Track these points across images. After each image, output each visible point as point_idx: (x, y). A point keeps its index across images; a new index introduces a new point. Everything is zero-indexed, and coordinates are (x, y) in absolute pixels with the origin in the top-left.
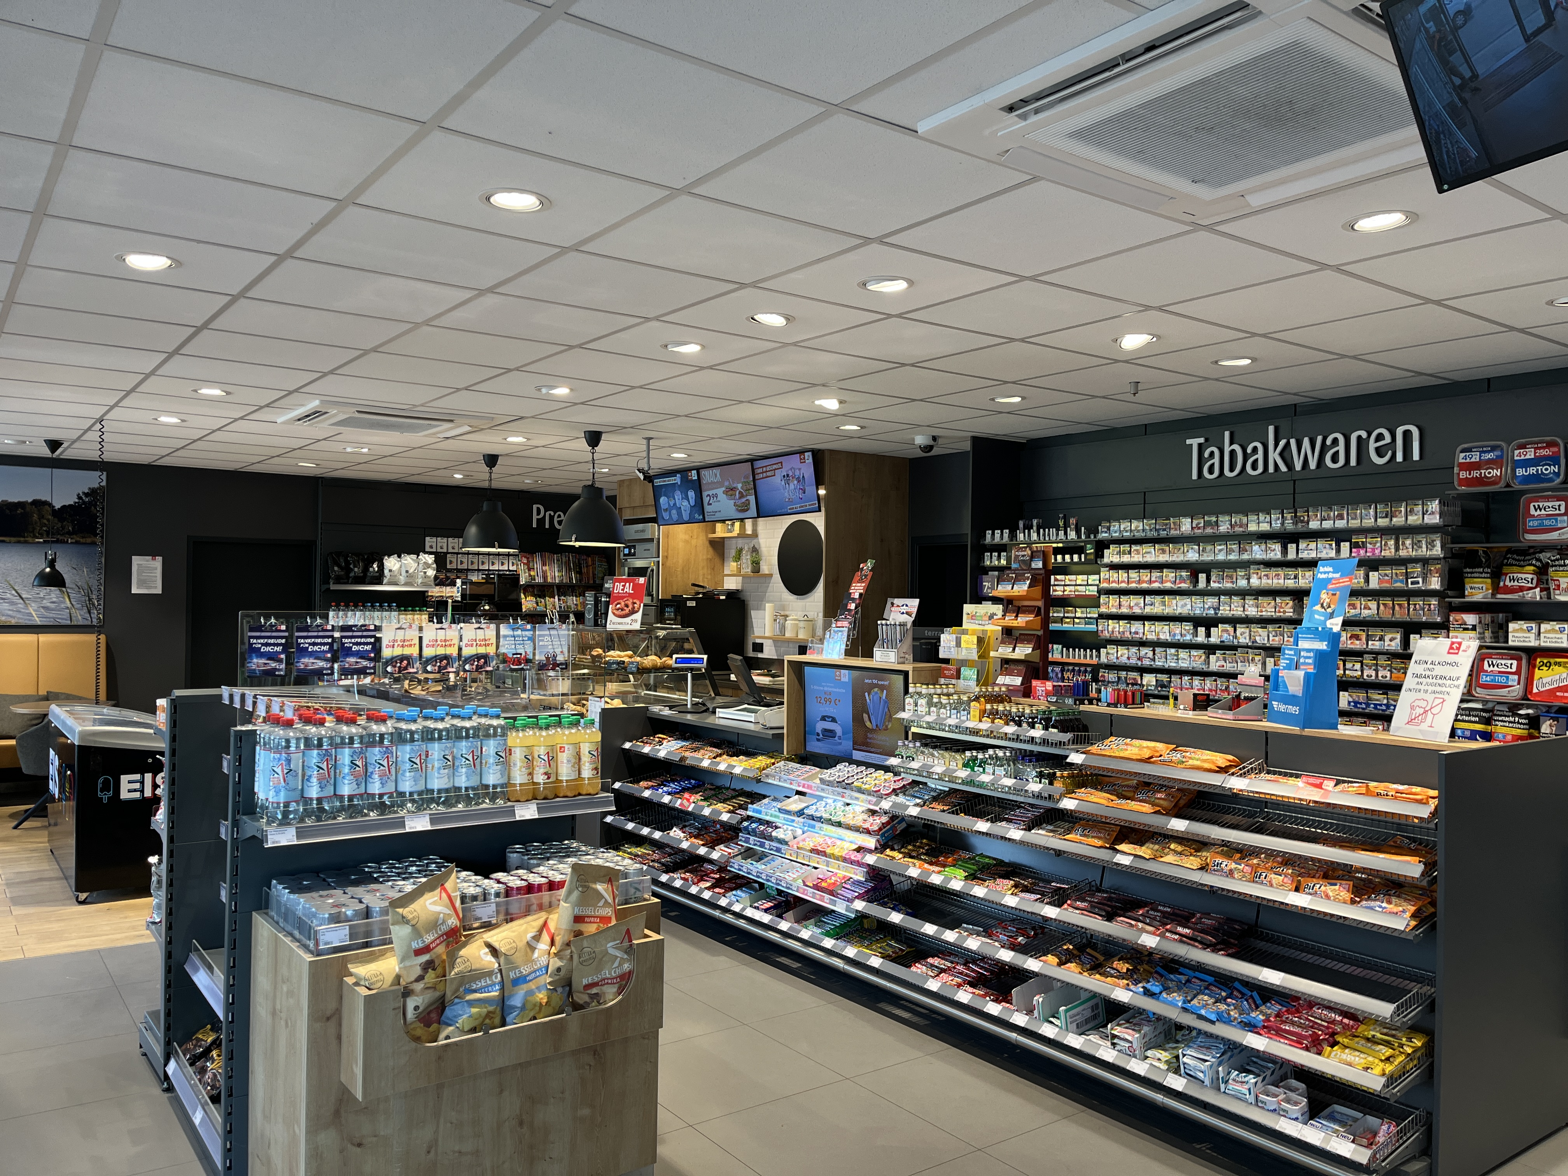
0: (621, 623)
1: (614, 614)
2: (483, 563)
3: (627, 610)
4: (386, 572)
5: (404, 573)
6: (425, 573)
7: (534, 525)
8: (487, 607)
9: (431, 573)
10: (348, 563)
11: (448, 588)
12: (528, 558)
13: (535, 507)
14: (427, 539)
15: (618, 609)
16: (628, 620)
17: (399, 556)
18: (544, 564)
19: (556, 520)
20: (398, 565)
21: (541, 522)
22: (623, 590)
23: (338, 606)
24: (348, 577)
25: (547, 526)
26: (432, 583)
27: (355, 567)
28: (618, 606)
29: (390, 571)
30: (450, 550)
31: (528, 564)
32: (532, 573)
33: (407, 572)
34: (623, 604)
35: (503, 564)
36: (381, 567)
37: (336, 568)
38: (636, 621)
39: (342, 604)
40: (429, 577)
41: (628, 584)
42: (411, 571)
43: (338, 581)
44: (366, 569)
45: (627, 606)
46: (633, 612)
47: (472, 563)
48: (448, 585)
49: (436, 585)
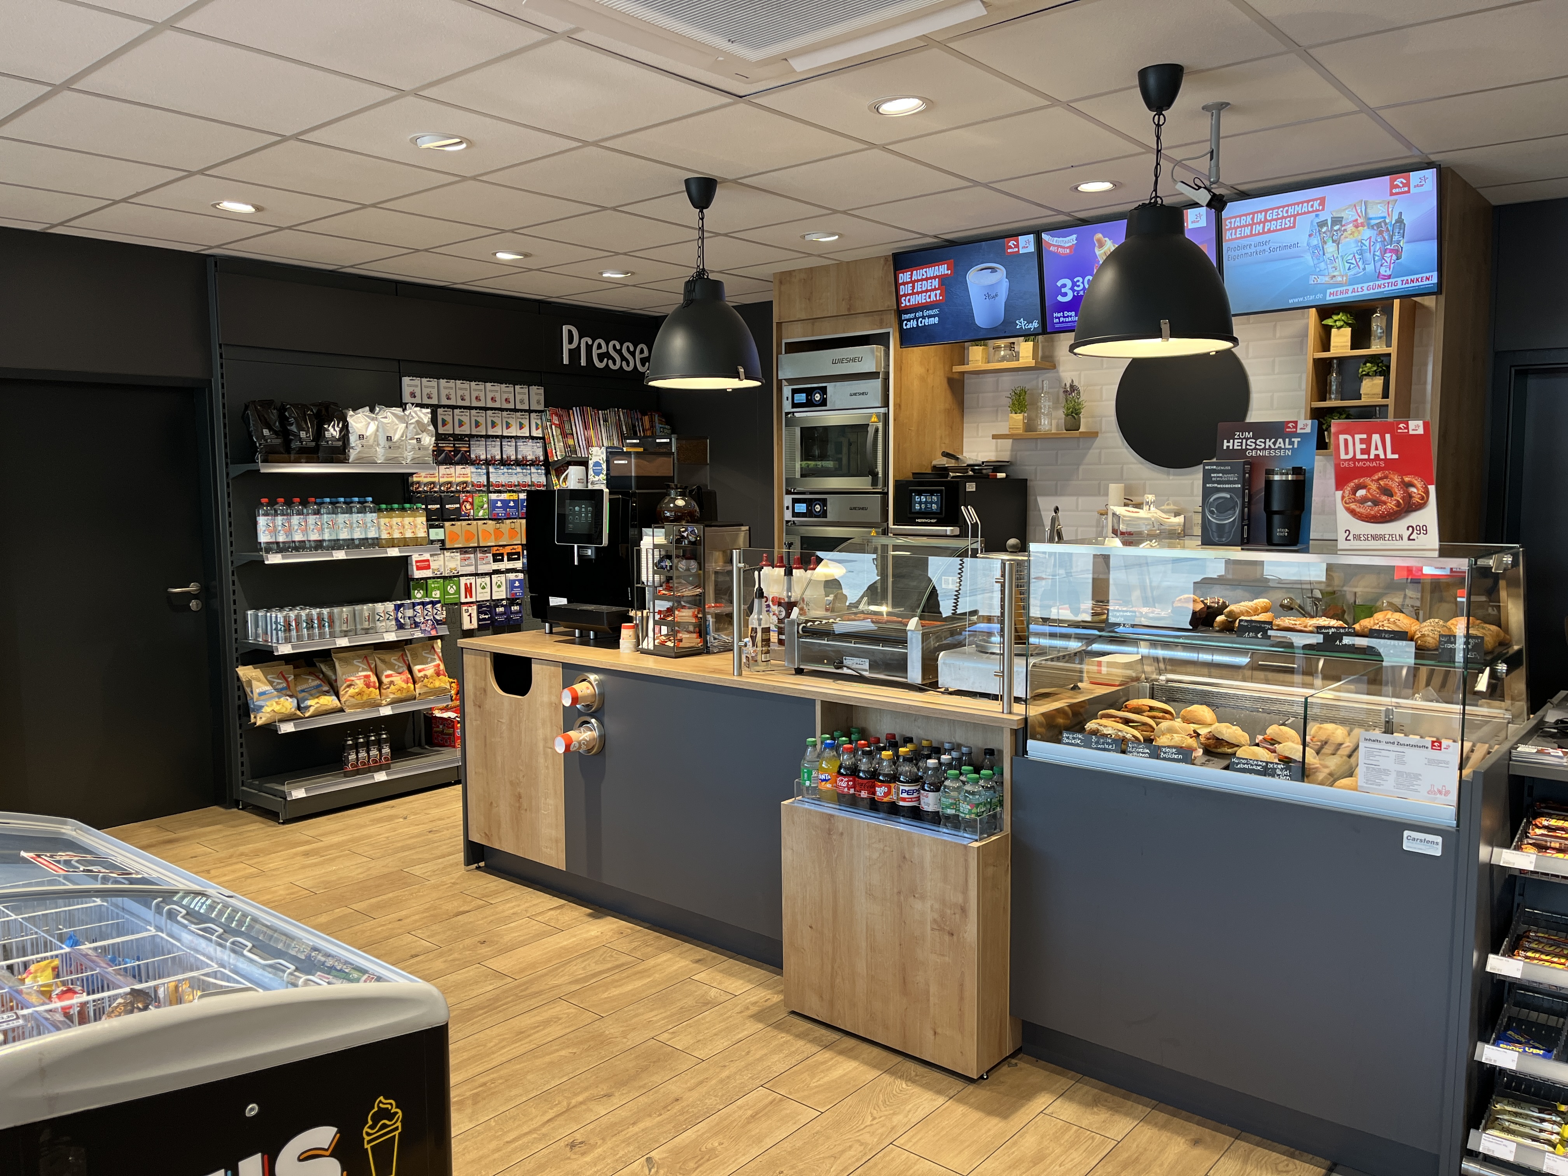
0: (1381, 537)
1: (1353, 512)
2: (494, 425)
3: (1391, 504)
4: (352, 438)
5: (383, 441)
6: (419, 440)
7: (566, 361)
8: (680, 503)
9: (428, 440)
10: (284, 420)
11: (459, 467)
12: (560, 417)
13: (565, 329)
14: (406, 380)
15: (1363, 500)
16: (1399, 527)
17: (372, 410)
18: (586, 427)
19: (595, 352)
20: (373, 427)
21: (575, 354)
22: (1363, 452)
23: (272, 503)
24: (288, 450)
25: (583, 363)
26: (430, 459)
27: (300, 429)
28: (1361, 493)
29: (361, 437)
30: (445, 402)
31: (561, 426)
32: (571, 442)
33: (389, 439)
34: (1374, 486)
35: (521, 427)
36: (345, 429)
37: (266, 432)
38: (1423, 530)
39: (281, 500)
40: (426, 449)
41: (1376, 437)
42: (396, 438)
43: (273, 455)
44: (319, 433)
45: (1388, 492)
46: (1409, 506)
47: (477, 425)
48: (458, 463)
49: (440, 463)
